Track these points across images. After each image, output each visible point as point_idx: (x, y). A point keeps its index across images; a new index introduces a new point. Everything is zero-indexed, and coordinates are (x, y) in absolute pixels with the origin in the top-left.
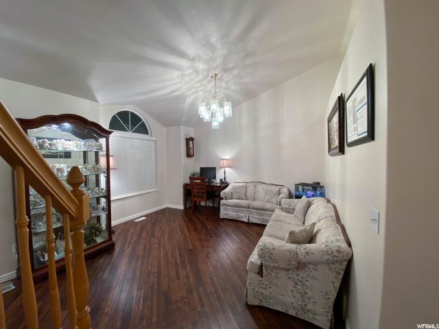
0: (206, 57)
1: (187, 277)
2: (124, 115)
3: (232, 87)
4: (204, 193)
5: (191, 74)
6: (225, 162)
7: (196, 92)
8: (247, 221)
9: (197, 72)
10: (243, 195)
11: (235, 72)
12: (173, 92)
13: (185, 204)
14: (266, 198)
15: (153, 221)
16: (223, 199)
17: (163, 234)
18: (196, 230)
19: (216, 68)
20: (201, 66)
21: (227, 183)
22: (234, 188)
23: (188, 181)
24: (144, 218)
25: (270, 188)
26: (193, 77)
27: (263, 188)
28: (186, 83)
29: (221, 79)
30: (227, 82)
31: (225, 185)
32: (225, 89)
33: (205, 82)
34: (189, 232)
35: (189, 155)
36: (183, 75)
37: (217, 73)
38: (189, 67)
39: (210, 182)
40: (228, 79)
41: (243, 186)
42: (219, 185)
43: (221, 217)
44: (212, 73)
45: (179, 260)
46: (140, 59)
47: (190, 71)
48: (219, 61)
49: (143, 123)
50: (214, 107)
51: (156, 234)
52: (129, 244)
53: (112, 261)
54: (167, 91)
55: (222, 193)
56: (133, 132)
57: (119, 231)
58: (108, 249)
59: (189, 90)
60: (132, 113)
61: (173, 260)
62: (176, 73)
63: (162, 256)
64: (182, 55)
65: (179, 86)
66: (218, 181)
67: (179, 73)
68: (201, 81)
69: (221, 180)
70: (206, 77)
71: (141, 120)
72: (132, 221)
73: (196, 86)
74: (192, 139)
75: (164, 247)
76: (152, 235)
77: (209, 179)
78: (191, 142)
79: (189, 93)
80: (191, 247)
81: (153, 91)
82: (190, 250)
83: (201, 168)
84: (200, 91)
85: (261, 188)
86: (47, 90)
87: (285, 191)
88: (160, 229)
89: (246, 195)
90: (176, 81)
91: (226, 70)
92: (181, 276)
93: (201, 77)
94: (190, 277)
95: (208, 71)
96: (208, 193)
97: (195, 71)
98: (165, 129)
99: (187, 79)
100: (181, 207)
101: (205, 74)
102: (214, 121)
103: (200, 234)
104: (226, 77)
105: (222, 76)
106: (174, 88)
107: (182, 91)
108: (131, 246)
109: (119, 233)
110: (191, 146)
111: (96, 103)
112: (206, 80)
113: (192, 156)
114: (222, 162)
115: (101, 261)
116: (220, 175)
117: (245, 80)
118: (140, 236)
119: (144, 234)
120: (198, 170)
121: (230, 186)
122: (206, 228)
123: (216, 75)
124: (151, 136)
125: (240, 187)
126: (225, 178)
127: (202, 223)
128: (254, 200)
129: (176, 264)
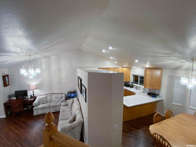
6: (33, 87)
13: (7, 114)
14: (57, 100)
27: (55, 96)
31: (34, 98)
35: (5, 85)
39: (23, 98)
41: (45, 98)
43: (34, 115)
55: (34, 104)
69: (31, 96)
74: (7, 76)
83: (16, 92)
85: (54, 97)
87: (64, 96)
89: (47, 101)
110: (7, 79)
113: (8, 85)
114: (31, 87)
116: (30, 93)
120: (14, 93)
121: (37, 98)
123: (30, 55)
125: (43, 98)
126: (33, 95)
128: (51, 102)
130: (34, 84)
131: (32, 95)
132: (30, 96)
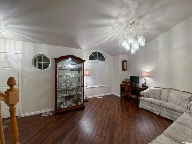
0: (124, 14)
1: (105, 138)
2: (95, 53)
3: (148, 27)
4: (130, 91)
5: (118, 26)
6: (145, 73)
7: (123, 36)
8: (158, 115)
9: (121, 24)
10: (158, 96)
11: (148, 16)
12: (111, 38)
13: (121, 95)
14: (178, 102)
15: (104, 99)
16: (142, 96)
17: (105, 108)
18: (122, 111)
19: (132, 18)
20: (122, 20)
21: (146, 86)
22: (151, 91)
23: (122, 83)
24: (101, 97)
25: (182, 94)
26: (119, 28)
28: (117, 32)
29: (138, 24)
30: (143, 25)
31: (145, 87)
32: (143, 29)
33: (127, 29)
34: (118, 110)
35: (124, 70)
36: (114, 28)
37: (134, 21)
38: (115, 23)
39: (135, 85)
40: (143, 23)
41: (158, 90)
42: (141, 87)
43: (140, 107)
44: (131, 22)
45: (106, 125)
46: (91, 26)
47: (117, 25)
48: (133, 13)
49: (103, 56)
50: (131, 41)
51: (102, 107)
52: (90, 109)
53: (81, 114)
54: (108, 39)
55: (142, 93)
56: (99, 60)
57: (90, 101)
58: (82, 108)
59: (119, 36)
60: (98, 52)
61: (103, 124)
62: (109, 29)
63: (100, 120)
64: (109, 17)
65: (113, 35)
66: (140, 85)
67: (111, 28)
68: (125, 28)
70: (127, 26)
71: (102, 55)
72: (96, 97)
73: (122, 32)
74: (126, 61)
75: (103, 115)
76: (101, 107)
77: (135, 84)
78: (125, 63)
79: (119, 37)
80: (115, 120)
81: (101, 40)
82: (114, 122)
83: (131, 77)
84: (125, 35)
85: (173, 94)
86: (63, 47)
88: (105, 105)
90: (111, 33)
91: (140, 17)
92: (103, 136)
93: (124, 26)
94: (107, 138)
95: (128, 21)
96: (132, 91)
97: (119, 24)
98: (112, 58)
99: (116, 30)
100: (119, 96)
101: (126, 24)
102: (132, 49)
103: (124, 114)
104: (141, 21)
105: (138, 22)
106: (111, 36)
107: (115, 37)
108: (90, 110)
109: (90, 102)
111: (81, 50)
112: (128, 27)
113: (126, 70)
114: (143, 73)
115: (78, 113)
116: (142, 81)
117: (157, 20)
118: (96, 106)
119: (98, 105)
120: (129, 78)
121: (148, 89)
122: (128, 111)
123: (133, 22)
124: (106, 61)
125: (155, 90)
126: (145, 84)
127: (127, 108)
128: (167, 101)
129: (104, 128)
130: (147, 71)
131: (143, 84)
132: (142, 84)
